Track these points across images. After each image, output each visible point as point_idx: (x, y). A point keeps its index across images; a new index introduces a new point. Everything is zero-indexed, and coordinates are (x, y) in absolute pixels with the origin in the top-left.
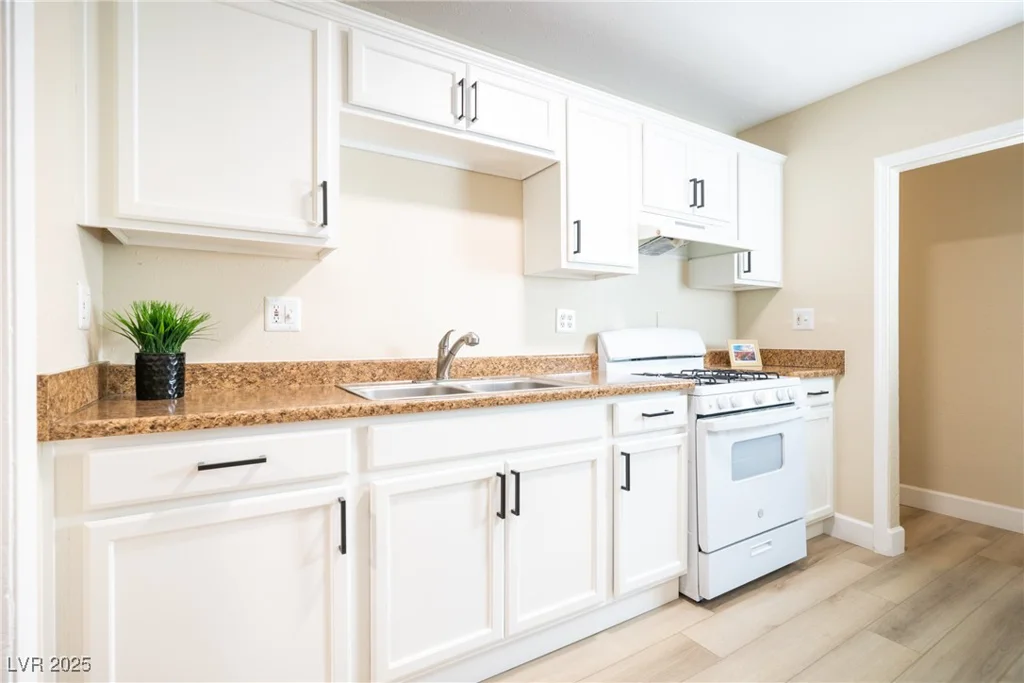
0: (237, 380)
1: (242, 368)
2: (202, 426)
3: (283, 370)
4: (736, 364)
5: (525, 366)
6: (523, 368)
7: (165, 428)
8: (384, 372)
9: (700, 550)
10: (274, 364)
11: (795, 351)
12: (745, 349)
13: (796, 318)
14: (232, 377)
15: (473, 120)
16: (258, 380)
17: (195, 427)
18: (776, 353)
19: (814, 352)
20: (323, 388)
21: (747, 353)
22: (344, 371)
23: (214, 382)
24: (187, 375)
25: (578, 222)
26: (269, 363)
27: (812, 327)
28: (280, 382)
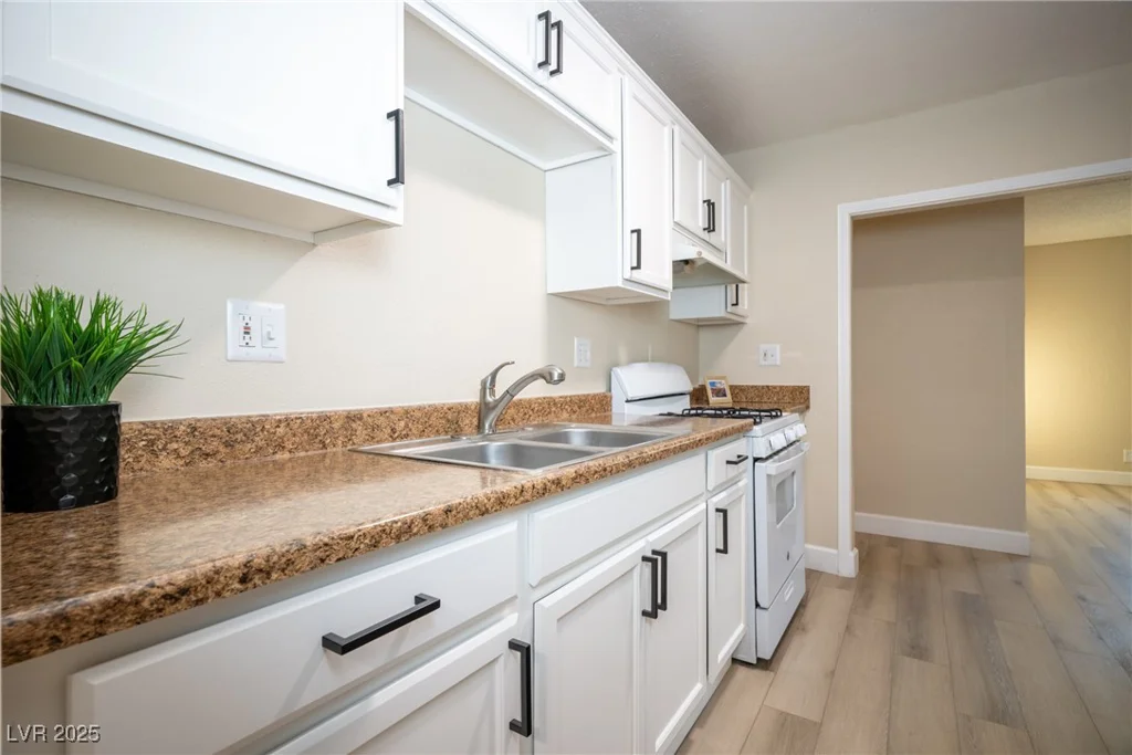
0: (183, 452)
1: (193, 428)
3: (263, 429)
4: (714, 400)
5: (553, 409)
6: (549, 413)
8: (407, 426)
9: (757, 605)
10: (248, 419)
11: (763, 387)
12: (718, 386)
13: (762, 355)
14: (175, 446)
15: (552, 73)
16: (222, 449)
18: (743, 389)
19: (781, 387)
20: (324, 456)
21: (720, 390)
22: (354, 425)
23: (137, 459)
25: (638, 232)
26: (239, 418)
27: (778, 363)
28: (259, 449)
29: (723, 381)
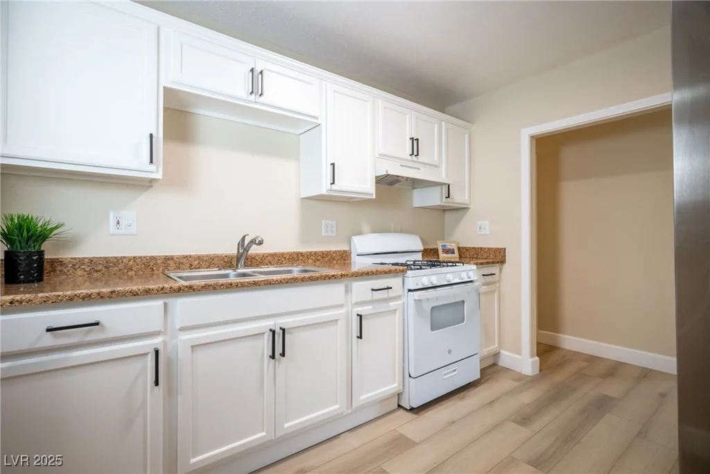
0: (87, 270)
1: (91, 260)
2: (50, 302)
3: (122, 262)
4: (443, 256)
5: (301, 258)
6: (298, 260)
7: (21, 303)
8: (199, 263)
9: (410, 376)
10: (116, 258)
11: (478, 248)
12: (449, 247)
13: (479, 228)
14: (83, 267)
15: (260, 95)
16: (103, 268)
17: (45, 302)
18: (467, 249)
19: (489, 249)
20: (153, 274)
21: (450, 250)
22: (169, 262)
23: (68, 271)
24: (46, 266)
25: (333, 164)
26: (111, 257)
27: (488, 233)
28: (120, 270)
29: (453, 244)
